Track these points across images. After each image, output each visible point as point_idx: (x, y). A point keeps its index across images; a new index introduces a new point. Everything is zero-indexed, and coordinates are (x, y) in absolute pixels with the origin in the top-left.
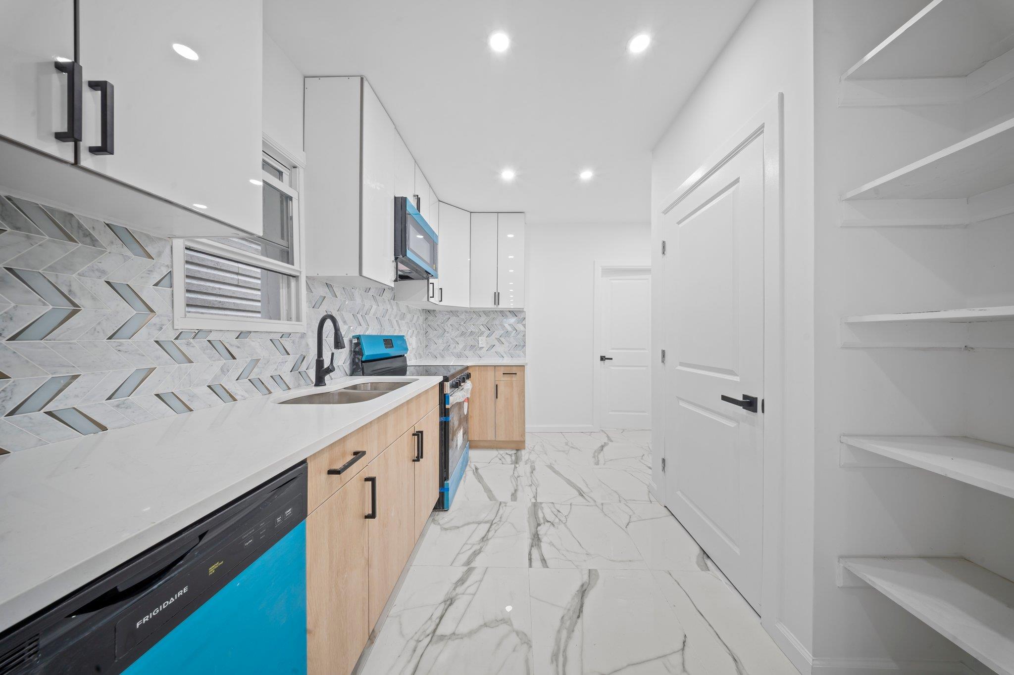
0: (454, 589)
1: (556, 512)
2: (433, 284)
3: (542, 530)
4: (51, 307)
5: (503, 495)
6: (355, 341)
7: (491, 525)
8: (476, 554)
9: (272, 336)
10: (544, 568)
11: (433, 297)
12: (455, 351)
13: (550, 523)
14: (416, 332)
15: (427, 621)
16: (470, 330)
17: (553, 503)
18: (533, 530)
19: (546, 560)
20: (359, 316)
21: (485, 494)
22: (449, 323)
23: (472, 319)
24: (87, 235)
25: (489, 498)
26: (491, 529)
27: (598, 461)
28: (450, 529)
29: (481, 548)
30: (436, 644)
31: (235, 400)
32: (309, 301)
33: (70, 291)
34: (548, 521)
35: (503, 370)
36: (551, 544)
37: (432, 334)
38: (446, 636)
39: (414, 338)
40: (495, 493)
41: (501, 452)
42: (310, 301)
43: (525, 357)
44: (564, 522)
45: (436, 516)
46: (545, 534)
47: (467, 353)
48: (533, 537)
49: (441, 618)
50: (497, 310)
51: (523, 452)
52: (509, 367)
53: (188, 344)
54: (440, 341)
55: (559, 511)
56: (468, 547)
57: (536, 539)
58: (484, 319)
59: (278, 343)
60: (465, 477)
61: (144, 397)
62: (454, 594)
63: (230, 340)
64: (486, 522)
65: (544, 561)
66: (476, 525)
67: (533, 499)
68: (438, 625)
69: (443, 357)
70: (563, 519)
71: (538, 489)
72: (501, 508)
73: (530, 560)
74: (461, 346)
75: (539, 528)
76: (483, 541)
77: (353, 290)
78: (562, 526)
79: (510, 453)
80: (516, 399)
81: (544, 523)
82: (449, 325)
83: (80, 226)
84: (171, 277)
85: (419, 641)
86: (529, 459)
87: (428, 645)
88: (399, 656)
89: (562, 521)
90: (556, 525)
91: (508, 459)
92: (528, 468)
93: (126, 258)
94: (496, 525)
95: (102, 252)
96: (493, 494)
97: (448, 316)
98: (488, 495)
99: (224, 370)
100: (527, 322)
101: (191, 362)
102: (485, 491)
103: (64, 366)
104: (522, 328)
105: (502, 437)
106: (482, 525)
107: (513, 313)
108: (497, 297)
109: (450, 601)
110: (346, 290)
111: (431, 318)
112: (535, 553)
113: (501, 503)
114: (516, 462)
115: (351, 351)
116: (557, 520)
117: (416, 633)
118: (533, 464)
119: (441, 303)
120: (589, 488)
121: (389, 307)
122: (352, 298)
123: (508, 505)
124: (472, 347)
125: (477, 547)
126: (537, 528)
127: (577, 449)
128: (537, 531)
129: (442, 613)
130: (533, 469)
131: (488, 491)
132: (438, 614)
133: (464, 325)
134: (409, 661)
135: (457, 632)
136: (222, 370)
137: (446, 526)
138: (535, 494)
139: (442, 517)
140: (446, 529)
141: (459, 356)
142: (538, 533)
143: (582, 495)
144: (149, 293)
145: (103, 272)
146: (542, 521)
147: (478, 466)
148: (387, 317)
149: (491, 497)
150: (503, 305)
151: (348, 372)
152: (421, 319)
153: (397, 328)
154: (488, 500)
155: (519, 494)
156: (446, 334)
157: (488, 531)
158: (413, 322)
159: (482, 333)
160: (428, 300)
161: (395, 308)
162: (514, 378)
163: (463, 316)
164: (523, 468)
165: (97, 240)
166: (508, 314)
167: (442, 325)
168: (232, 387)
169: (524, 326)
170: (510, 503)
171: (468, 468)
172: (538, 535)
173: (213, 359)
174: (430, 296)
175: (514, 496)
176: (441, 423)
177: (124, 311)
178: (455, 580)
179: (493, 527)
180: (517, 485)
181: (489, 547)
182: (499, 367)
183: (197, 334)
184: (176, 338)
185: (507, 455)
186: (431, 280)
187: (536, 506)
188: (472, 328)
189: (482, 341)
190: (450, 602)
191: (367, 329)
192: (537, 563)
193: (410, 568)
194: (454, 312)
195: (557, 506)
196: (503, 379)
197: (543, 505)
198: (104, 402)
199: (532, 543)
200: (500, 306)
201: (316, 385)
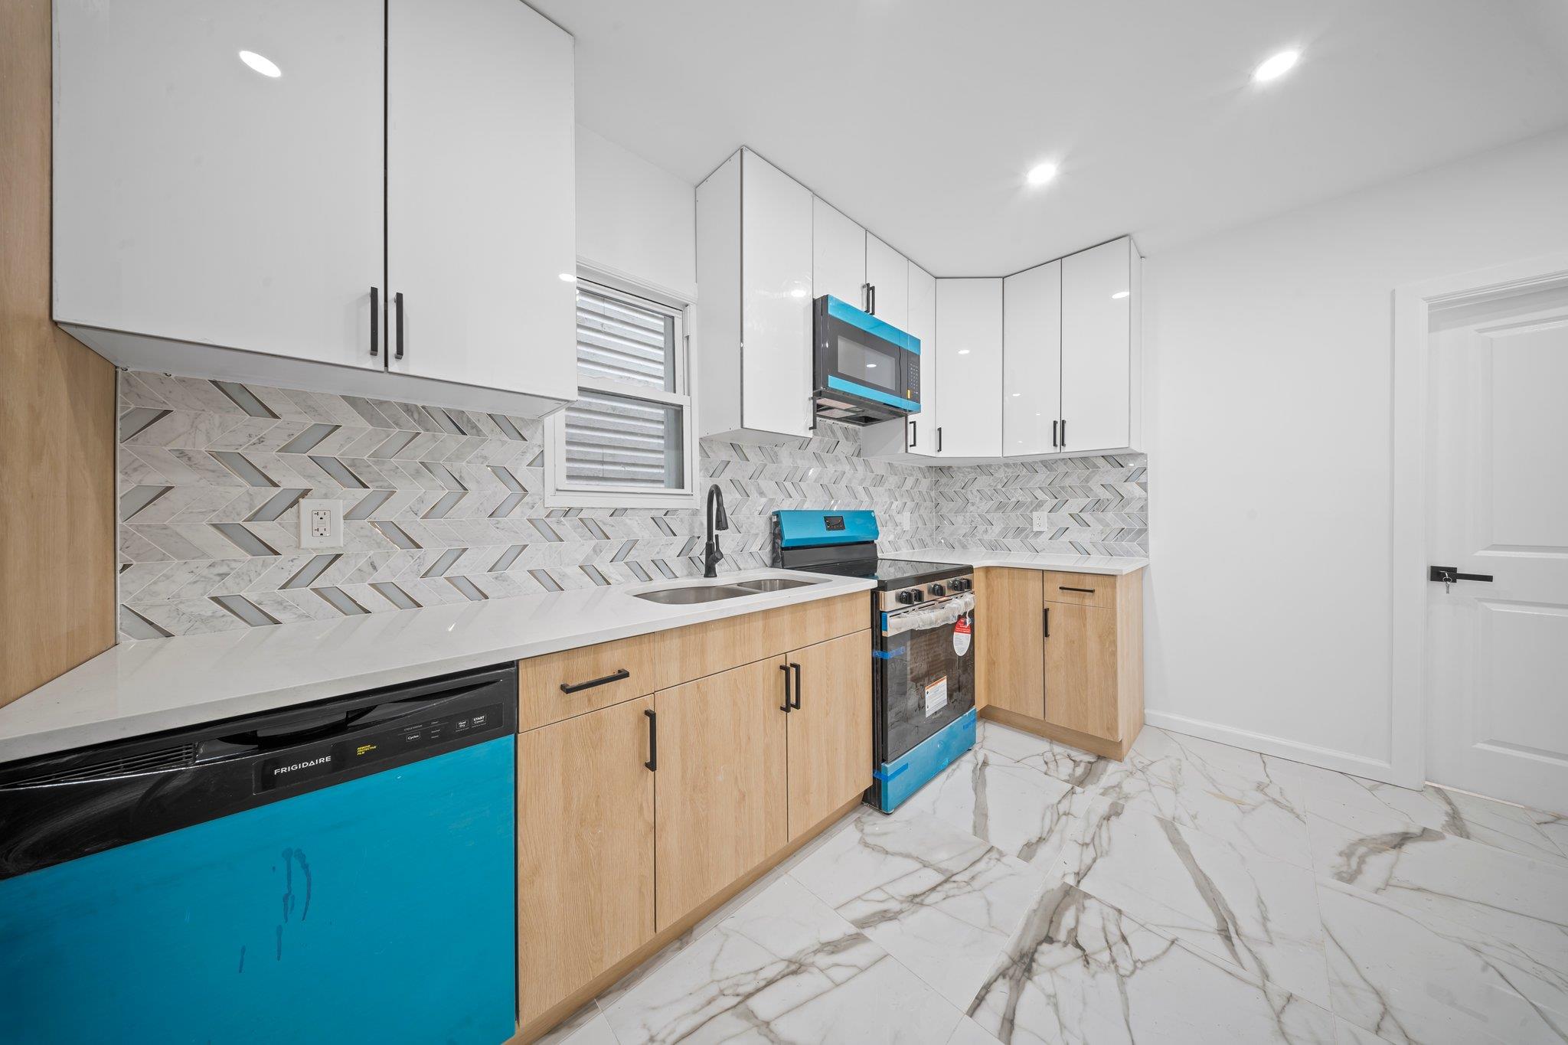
0: (815, 952)
1: (1114, 937)
2: (914, 423)
3: (1048, 955)
4: (447, 491)
5: (1007, 836)
6: (775, 519)
7: (946, 881)
8: (885, 916)
9: (654, 513)
10: (999, 1039)
11: (914, 445)
12: (986, 537)
13: (1079, 952)
14: (910, 505)
15: (749, 973)
16: (1014, 500)
17: (1120, 911)
18: (1028, 943)
19: (1015, 1027)
20: (788, 484)
21: (971, 817)
22: (977, 485)
23: (1019, 479)
24: (475, 427)
25: (975, 827)
26: (939, 889)
27: (1359, 871)
28: (874, 848)
29: (901, 912)
30: (738, 1017)
31: (609, 584)
32: (704, 468)
33: (461, 476)
34: (1078, 945)
35: (1061, 581)
36: (1053, 1000)
37: (946, 507)
38: (757, 1018)
39: (907, 514)
40: (993, 824)
41: (1058, 749)
42: (707, 470)
43: (1148, 557)
44: (1122, 972)
45: (865, 815)
46: (1052, 970)
47: (1009, 541)
48: (1016, 958)
49: (770, 983)
50: (1061, 456)
51: (1113, 767)
52: (1077, 576)
53: (559, 522)
54: (960, 519)
55: (1124, 939)
56: (880, 896)
57: (1023, 965)
58: (1042, 477)
59: (661, 521)
60: (954, 770)
61: (518, 573)
62: (810, 960)
63: (603, 516)
64: (939, 870)
65: (1009, 1023)
66: (917, 865)
67: (1072, 876)
68: (758, 990)
69: (964, 547)
70: (1125, 965)
71: (1098, 861)
72: (986, 859)
73: (980, 1000)
74: (997, 529)
75: (1045, 947)
76: (912, 901)
77: (776, 449)
78: (1108, 979)
79: (1078, 759)
80: (1093, 646)
81: (1065, 944)
82: (975, 492)
83: (469, 420)
84: (543, 456)
85: (722, 993)
86: (1119, 786)
87: (728, 1009)
88: (691, 994)
89: (1117, 967)
90: (1093, 966)
91: (1066, 768)
92: (1103, 806)
93: (504, 443)
94: (955, 885)
95: (484, 441)
96: (986, 825)
97: (973, 476)
98: (975, 823)
99: (596, 550)
100: (1150, 477)
101: (561, 540)
102: (974, 812)
103: (457, 540)
104: (1138, 491)
105: (1059, 717)
106: (929, 872)
107: (1114, 460)
108: (1059, 431)
109: (797, 965)
110: (763, 450)
111: (944, 480)
112: (1001, 990)
113: (992, 848)
114: (1081, 782)
115: (770, 533)
116: (1105, 957)
117: (727, 978)
118: (1121, 802)
119: (941, 454)
120: (1267, 931)
121: (847, 468)
122: (775, 459)
123: (1004, 860)
124: (1019, 531)
125: (894, 906)
126: (1040, 943)
127: (1292, 811)
128: (1035, 951)
129: (775, 977)
130: (1115, 812)
131: (981, 813)
132: (769, 973)
133: (1003, 489)
134: (695, 1012)
135: (772, 1026)
136: (594, 550)
137: (869, 840)
138: (1083, 868)
139: (875, 822)
140: (866, 845)
141: (994, 547)
142: (1036, 956)
143: (1228, 938)
144: (523, 474)
145: (485, 458)
146: (1062, 936)
147: (993, 759)
148: (843, 483)
149: (980, 827)
150: (1075, 444)
151: (768, 561)
152: (925, 483)
153: (866, 499)
154: (970, 830)
155: (1044, 852)
156: (970, 508)
157: (933, 889)
158: (904, 489)
159: (1039, 505)
160: (907, 452)
161: (861, 468)
162: (1088, 601)
163: (1001, 474)
164: (1091, 800)
165: (481, 430)
166: (1101, 462)
167: (963, 491)
168: (606, 569)
169: (1144, 486)
170: (1012, 859)
171: (969, 756)
172: (1032, 960)
173: (585, 538)
174: (909, 444)
175: (1029, 850)
176: (874, 661)
177: (502, 491)
178: (825, 938)
179: (947, 886)
180: (1050, 831)
181: (917, 919)
182: (1053, 574)
183: (567, 513)
184: (548, 516)
185: (1067, 761)
186: (911, 418)
187: (1069, 895)
188: (1018, 496)
189: (1041, 520)
190: (796, 968)
191: (805, 501)
192: (991, 1016)
193: (782, 875)
194: (982, 467)
195: (1127, 927)
196: (1061, 599)
197: (1088, 903)
198: (486, 573)
199: (1008, 969)
200: (1067, 449)
201: (706, 576)
